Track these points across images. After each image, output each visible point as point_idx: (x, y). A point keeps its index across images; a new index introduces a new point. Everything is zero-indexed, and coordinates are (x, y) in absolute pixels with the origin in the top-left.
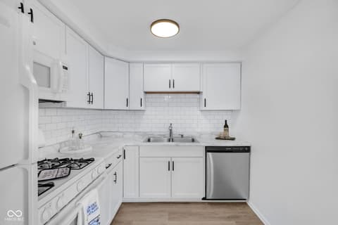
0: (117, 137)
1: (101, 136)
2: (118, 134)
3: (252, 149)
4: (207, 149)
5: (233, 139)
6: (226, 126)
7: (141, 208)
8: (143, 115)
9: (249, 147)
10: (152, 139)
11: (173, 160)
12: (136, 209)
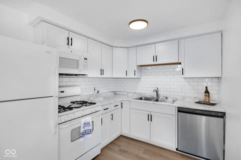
0: (124, 95)
1: (116, 94)
2: (125, 93)
3: (226, 115)
4: (180, 109)
5: (213, 104)
6: (207, 92)
7: (131, 142)
8: (140, 81)
9: (224, 113)
10: (143, 98)
11: (152, 114)
12: (127, 141)
